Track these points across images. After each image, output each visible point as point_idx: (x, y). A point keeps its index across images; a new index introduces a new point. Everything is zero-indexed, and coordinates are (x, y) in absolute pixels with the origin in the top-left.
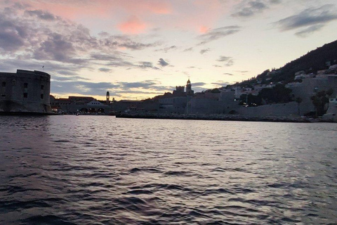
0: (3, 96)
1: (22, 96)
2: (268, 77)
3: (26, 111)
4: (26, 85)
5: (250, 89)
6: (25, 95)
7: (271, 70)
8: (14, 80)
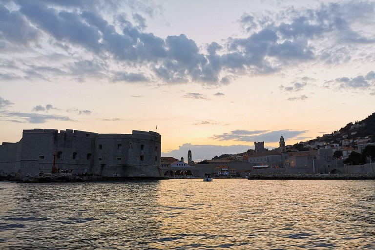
0: (118, 159)
1: (139, 159)
2: (352, 131)
3: (144, 175)
4: (142, 147)
5: (338, 145)
6: (142, 158)
7: (354, 123)
8: (131, 142)
